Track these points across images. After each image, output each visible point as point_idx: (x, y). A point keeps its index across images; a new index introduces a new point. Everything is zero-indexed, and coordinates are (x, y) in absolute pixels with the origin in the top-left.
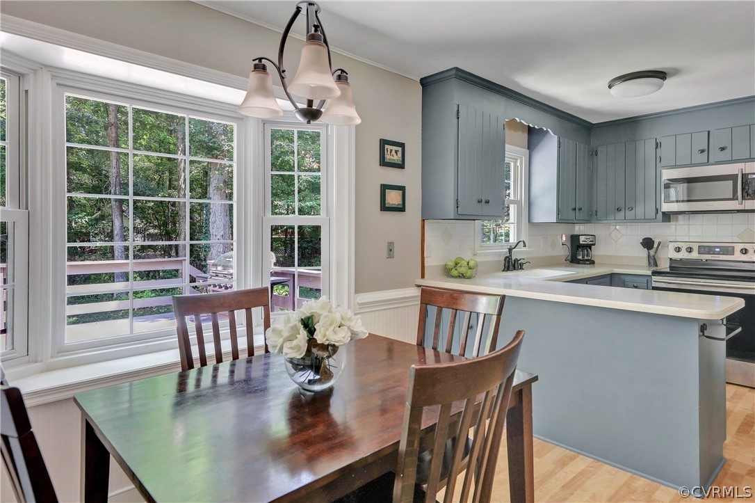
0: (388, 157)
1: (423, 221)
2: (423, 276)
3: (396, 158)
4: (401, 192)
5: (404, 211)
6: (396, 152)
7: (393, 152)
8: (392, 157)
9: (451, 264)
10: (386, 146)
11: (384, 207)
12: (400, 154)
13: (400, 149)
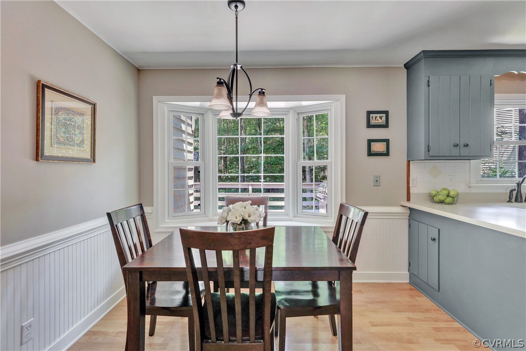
0: (373, 122)
1: (409, 162)
2: (408, 199)
3: (382, 121)
4: (385, 143)
5: (389, 155)
6: (381, 118)
7: (378, 118)
8: (376, 121)
9: (434, 193)
10: (371, 115)
11: (370, 154)
12: (384, 119)
13: (384, 115)
